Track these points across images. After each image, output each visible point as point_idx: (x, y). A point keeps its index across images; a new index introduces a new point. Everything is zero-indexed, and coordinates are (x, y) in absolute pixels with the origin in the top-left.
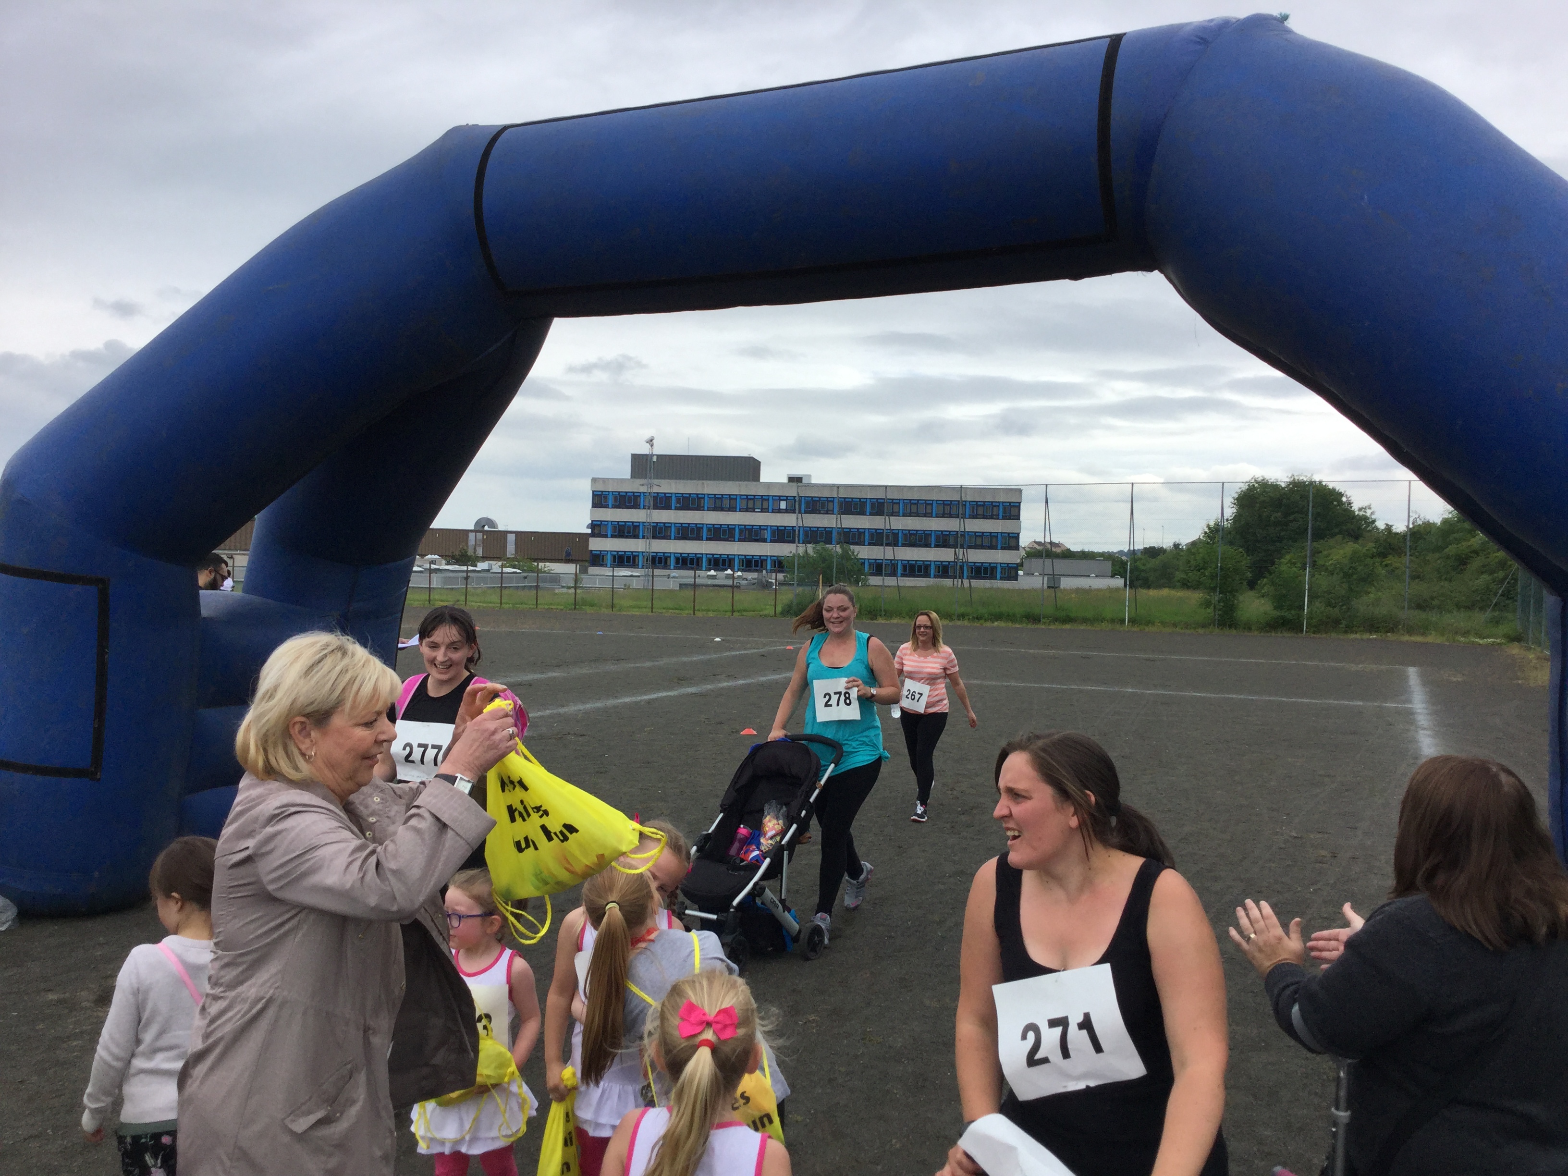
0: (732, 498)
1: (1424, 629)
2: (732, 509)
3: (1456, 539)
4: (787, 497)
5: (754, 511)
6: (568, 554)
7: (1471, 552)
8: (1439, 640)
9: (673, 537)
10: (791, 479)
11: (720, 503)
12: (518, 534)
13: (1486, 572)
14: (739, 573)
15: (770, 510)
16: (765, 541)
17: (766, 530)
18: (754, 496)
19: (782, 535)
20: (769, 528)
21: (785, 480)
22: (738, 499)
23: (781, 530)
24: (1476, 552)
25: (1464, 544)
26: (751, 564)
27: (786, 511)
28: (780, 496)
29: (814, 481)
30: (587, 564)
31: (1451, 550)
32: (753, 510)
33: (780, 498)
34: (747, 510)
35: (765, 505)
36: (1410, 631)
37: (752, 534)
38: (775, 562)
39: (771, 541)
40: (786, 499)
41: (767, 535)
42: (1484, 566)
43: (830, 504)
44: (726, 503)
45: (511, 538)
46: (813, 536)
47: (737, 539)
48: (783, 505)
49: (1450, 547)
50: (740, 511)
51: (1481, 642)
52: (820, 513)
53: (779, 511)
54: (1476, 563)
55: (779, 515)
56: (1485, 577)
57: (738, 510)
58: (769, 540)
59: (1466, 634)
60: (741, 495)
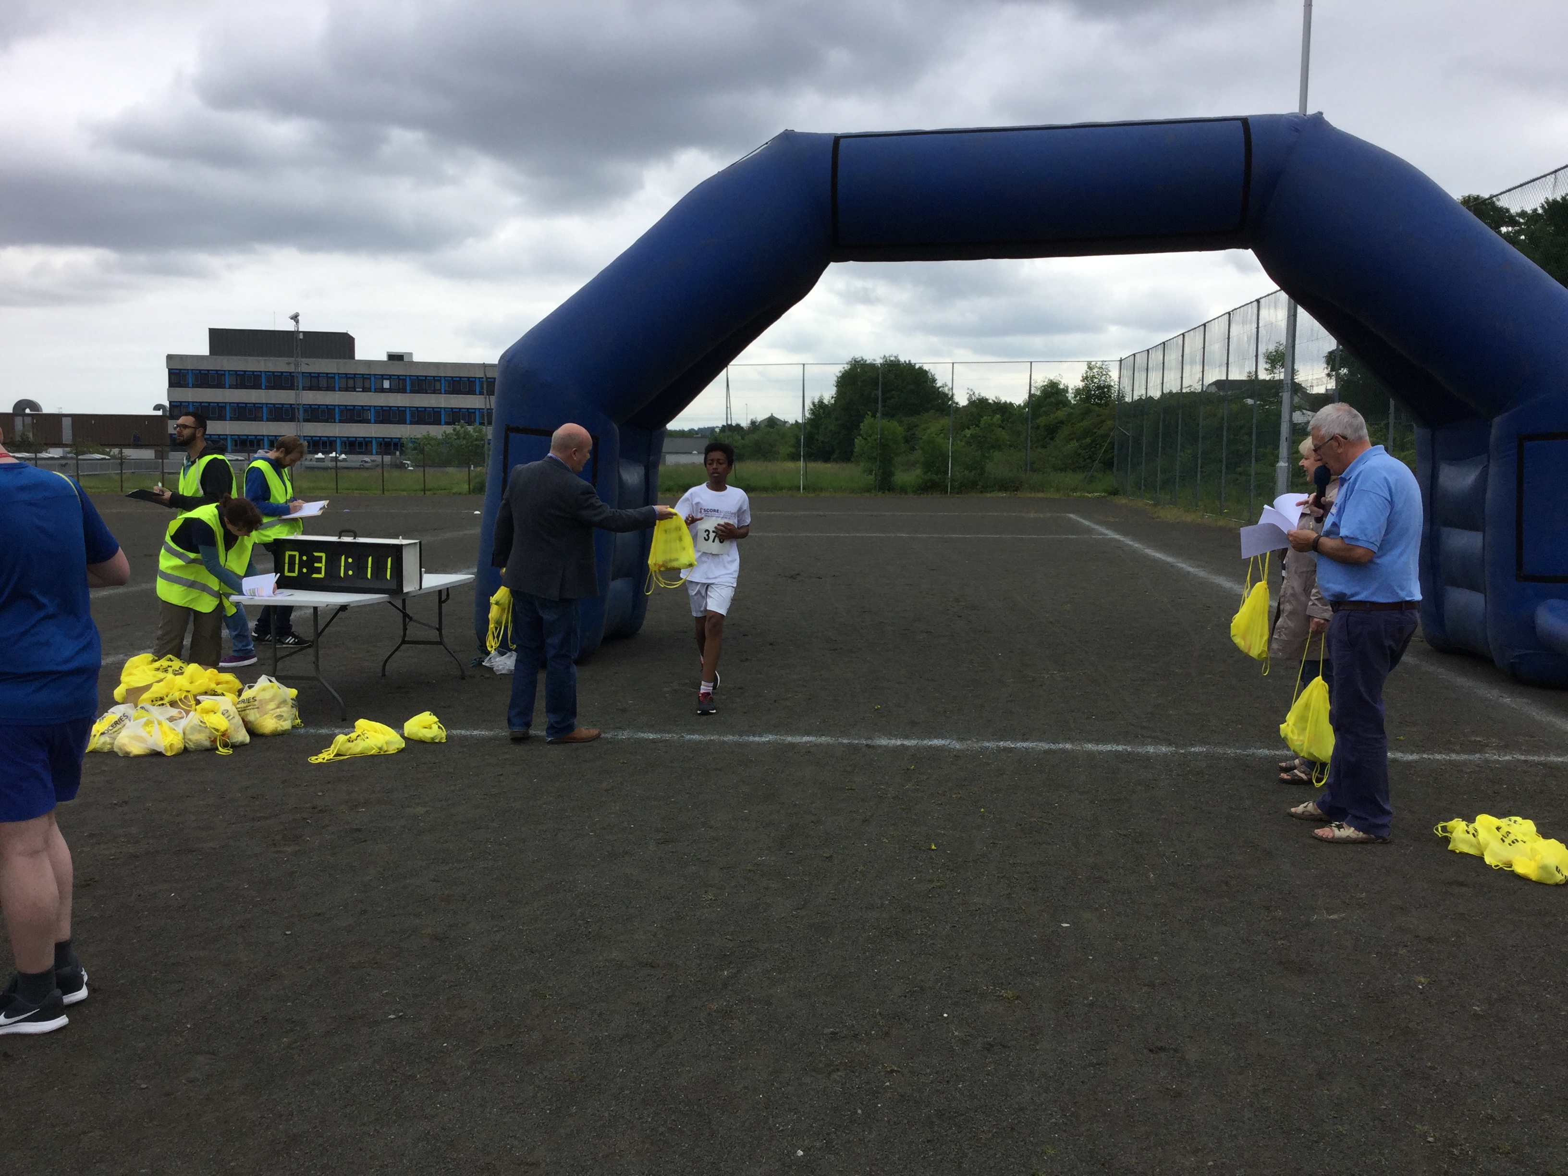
0: (329, 377)
1: (1041, 488)
2: (330, 388)
3: (1044, 411)
4: (390, 376)
5: (355, 391)
6: (137, 439)
7: (1058, 423)
8: (1057, 496)
9: (265, 418)
10: (393, 357)
11: (316, 382)
12: (74, 417)
13: (1072, 439)
14: (343, 456)
15: (373, 389)
16: (368, 421)
17: (370, 410)
18: (355, 374)
19: (387, 415)
20: (372, 409)
21: (384, 358)
22: (337, 377)
23: (386, 410)
24: (1062, 422)
25: (1052, 416)
26: (354, 446)
27: (390, 390)
28: (382, 375)
29: (416, 359)
30: (167, 449)
31: (1042, 421)
32: (354, 389)
33: (383, 377)
34: (347, 389)
35: (367, 385)
36: (1032, 489)
37: (354, 415)
38: (381, 444)
39: (375, 423)
40: (390, 377)
41: (371, 416)
42: (1070, 435)
43: (438, 384)
44: (323, 383)
45: (67, 422)
46: (423, 416)
47: (337, 420)
48: (386, 384)
49: (1041, 419)
50: (340, 391)
51: (1089, 495)
52: (426, 393)
53: (383, 390)
54: (1065, 432)
55: (383, 394)
56: (1074, 444)
57: (337, 388)
58: (373, 421)
59: (1074, 490)
60: (339, 374)
